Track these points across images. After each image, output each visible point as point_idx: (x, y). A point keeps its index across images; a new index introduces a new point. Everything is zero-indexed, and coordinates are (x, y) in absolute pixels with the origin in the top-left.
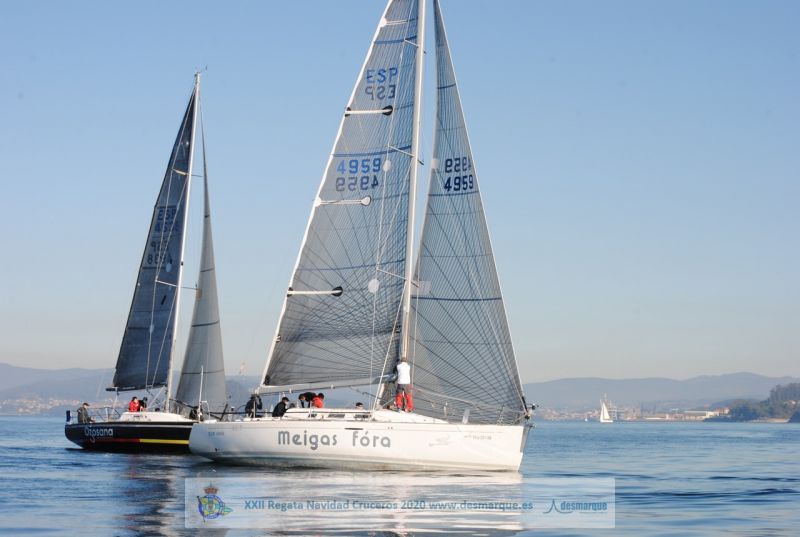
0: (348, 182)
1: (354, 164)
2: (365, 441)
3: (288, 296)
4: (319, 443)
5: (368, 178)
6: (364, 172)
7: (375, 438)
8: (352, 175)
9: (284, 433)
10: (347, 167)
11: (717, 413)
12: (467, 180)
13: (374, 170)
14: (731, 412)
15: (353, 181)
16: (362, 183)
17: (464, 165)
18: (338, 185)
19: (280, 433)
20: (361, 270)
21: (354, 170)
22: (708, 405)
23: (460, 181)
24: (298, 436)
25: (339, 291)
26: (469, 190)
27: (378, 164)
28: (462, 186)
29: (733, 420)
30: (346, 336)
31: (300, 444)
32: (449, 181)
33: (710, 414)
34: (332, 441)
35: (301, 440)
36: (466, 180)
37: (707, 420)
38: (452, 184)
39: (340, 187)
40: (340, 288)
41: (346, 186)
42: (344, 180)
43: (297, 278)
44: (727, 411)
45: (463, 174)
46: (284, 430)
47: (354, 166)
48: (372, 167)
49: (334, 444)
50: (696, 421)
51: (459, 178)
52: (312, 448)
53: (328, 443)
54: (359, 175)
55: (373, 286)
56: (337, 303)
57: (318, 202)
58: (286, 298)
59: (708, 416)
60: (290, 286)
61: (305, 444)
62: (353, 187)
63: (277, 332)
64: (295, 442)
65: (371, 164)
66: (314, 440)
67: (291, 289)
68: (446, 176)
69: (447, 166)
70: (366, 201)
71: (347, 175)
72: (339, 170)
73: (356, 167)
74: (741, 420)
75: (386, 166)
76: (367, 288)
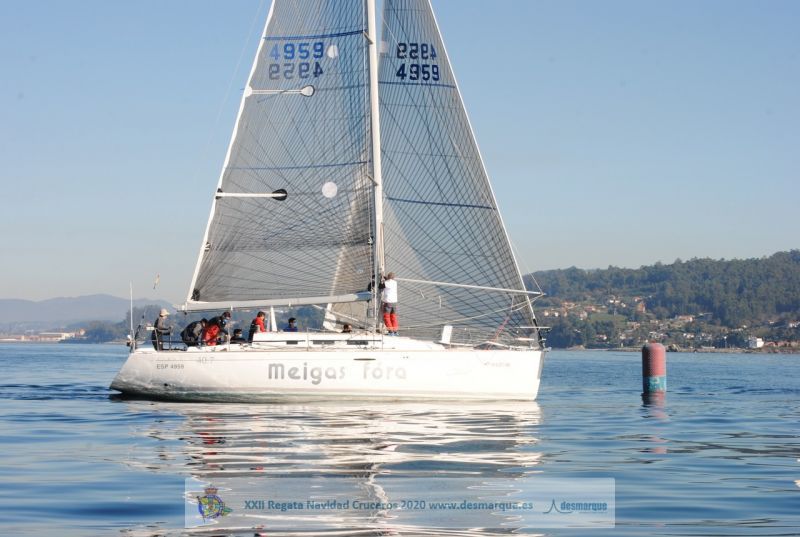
0: (283, 69)
1: (289, 48)
2: (378, 373)
3: (217, 198)
4: (323, 377)
5: (307, 64)
6: (302, 57)
7: (389, 369)
8: (288, 61)
9: (276, 366)
10: (281, 52)
11: (73, 334)
12: (430, 70)
13: (316, 57)
14: (87, 334)
15: (289, 68)
16: (301, 71)
17: (423, 52)
18: (272, 72)
19: (271, 366)
20: (310, 171)
21: (289, 55)
22: (64, 327)
23: (419, 70)
24: (296, 369)
25: (282, 195)
26: (431, 81)
27: (321, 50)
28: (421, 75)
29: (88, 341)
30: (298, 247)
31: (298, 378)
32: (403, 67)
33: (65, 336)
34: (339, 374)
35: (300, 373)
36: (426, 69)
37: (62, 342)
38: (407, 70)
39: (274, 75)
40: (283, 191)
41: (281, 73)
42: (278, 66)
43: (227, 179)
44: (82, 333)
45: (422, 62)
46: (277, 363)
47: (290, 51)
48: (312, 53)
49: (341, 377)
50: (52, 343)
51: (417, 66)
52: (314, 383)
53: (334, 377)
54: (297, 61)
55: (329, 190)
56: (281, 207)
57: (248, 91)
58: (215, 200)
59: (63, 338)
60: (219, 186)
61: (305, 378)
62: (289, 75)
63: (206, 239)
64: (292, 376)
65: (310, 49)
66: (316, 373)
67: (220, 191)
68: (399, 63)
69: (399, 51)
70: (307, 91)
71: (281, 61)
72: (272, 55)
73: (293, 52)
74: (97, 342)
75: (332, 52)
76: (320, 193)
